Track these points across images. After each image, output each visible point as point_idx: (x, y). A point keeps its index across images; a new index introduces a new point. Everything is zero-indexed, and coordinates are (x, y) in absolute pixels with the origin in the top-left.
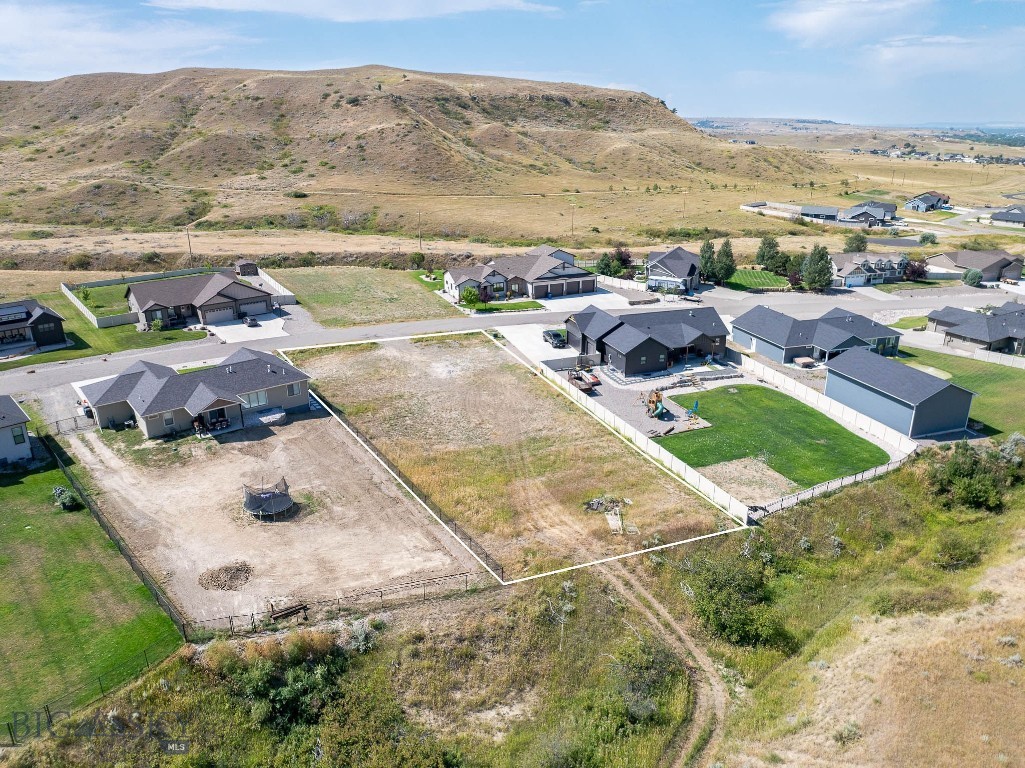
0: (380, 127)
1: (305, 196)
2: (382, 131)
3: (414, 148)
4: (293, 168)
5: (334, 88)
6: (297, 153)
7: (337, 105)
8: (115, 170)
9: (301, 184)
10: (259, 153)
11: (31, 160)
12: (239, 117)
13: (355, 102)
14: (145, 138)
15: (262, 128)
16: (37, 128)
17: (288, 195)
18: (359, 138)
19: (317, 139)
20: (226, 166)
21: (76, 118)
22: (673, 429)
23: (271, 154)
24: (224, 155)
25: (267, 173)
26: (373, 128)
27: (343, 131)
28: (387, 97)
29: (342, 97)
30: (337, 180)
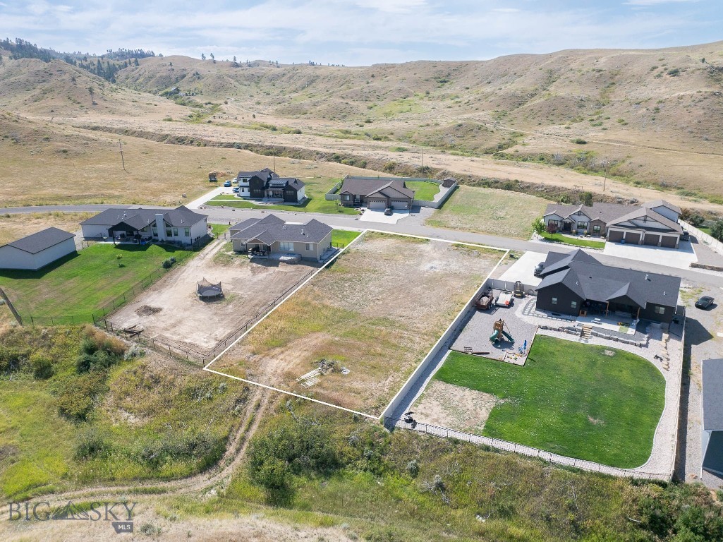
0: (682, 94)
1: (585, 143)
2: (681, 98)
3: (702, 112)
4: (597, 122)
5: (664, 62)
6: (606, 111)
7: (659, 76)
8: (483, 116)
9: (592, 135)
10: (580, 110)
11: (450, 107)
12: (581, 84)
13: (674, 73)
14: (514, 96)
15: (592, 93)
16: (467, 88)
17: (572, 141)
18: (660, 102)
19: (628, 101)
20: (551, 118)
21: (490, 83)
22: (488, 353)
23: (587, 112)
24: (554, 110)
25: (575, 125)
26: (676, 94)
27: (651, 95)
28: (706, 69)
29: (666, 69)
30: (622, 134)
